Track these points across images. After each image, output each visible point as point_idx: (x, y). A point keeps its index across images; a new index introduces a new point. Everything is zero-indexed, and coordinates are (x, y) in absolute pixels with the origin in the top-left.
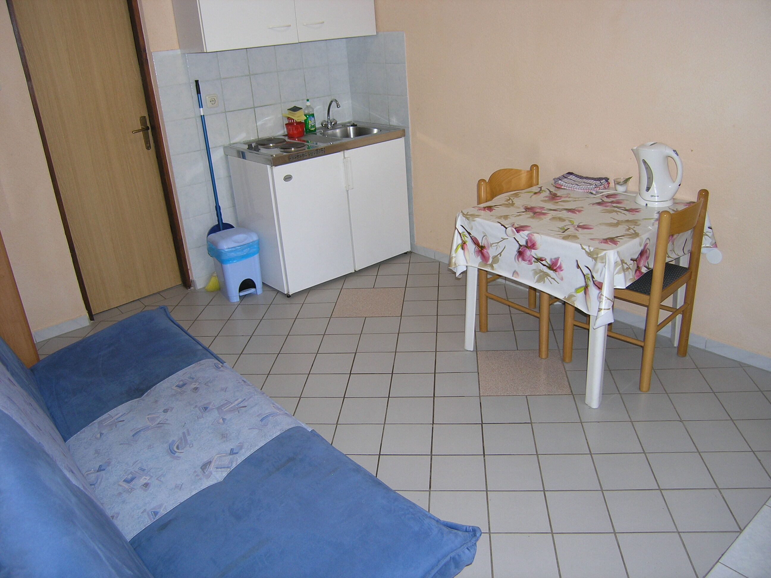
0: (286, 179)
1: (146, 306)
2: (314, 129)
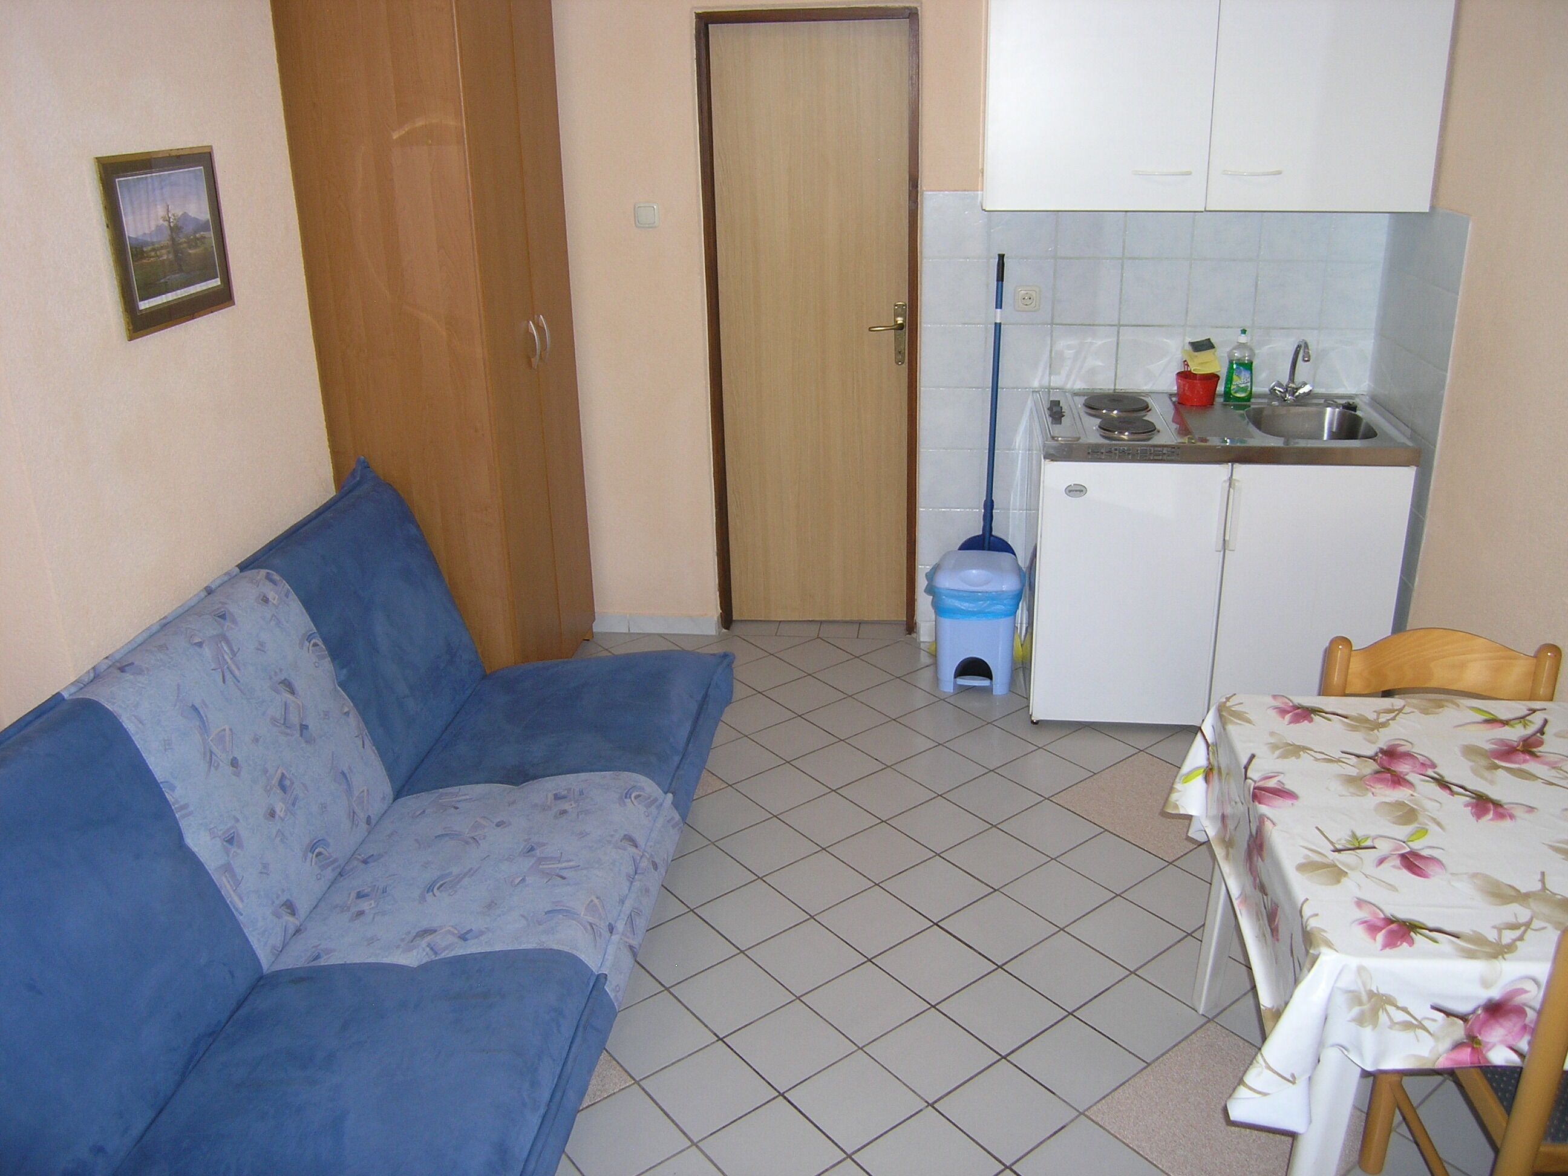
0: (1070, 491)
1: (818, 638)
2: (1243, 395)
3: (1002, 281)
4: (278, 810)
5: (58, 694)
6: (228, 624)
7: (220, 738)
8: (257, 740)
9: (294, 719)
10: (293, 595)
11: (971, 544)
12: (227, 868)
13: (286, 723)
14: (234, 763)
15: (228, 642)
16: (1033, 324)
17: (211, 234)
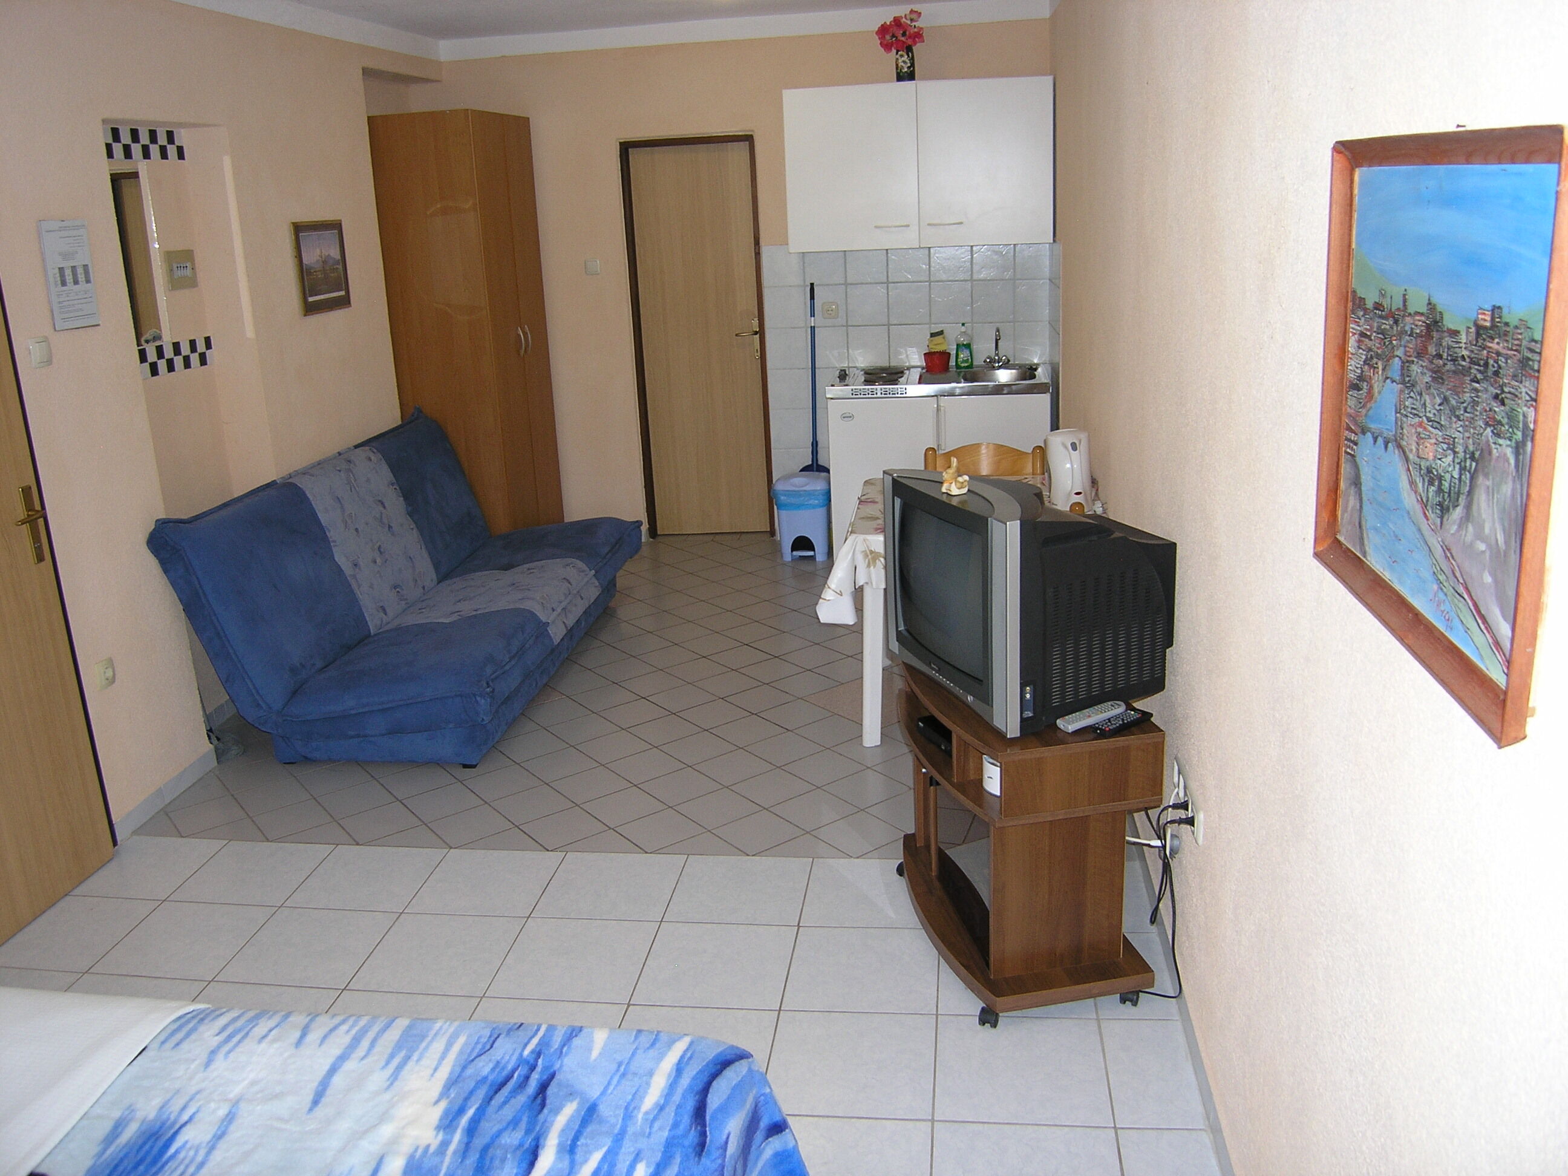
0: (844, 418)
2: (966, 365)
3: (814, 299)
4: (378, 561)
5: (275, 480)
6: (352, 465)
7: (350, 515)
8: (367, 524)
9: (385, 520)
10: (383, 461)
11: (806, 469)
12: (354, 577)
13: (381, 520)
14: (357, 530)
15: (352, 473)
16: (834, 326)
17: (340, 267)
